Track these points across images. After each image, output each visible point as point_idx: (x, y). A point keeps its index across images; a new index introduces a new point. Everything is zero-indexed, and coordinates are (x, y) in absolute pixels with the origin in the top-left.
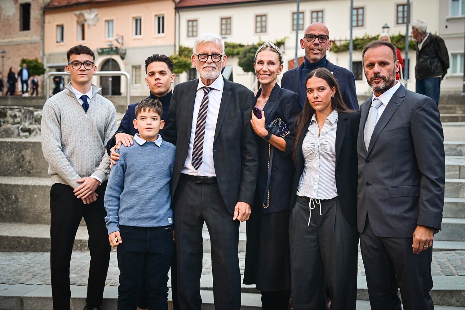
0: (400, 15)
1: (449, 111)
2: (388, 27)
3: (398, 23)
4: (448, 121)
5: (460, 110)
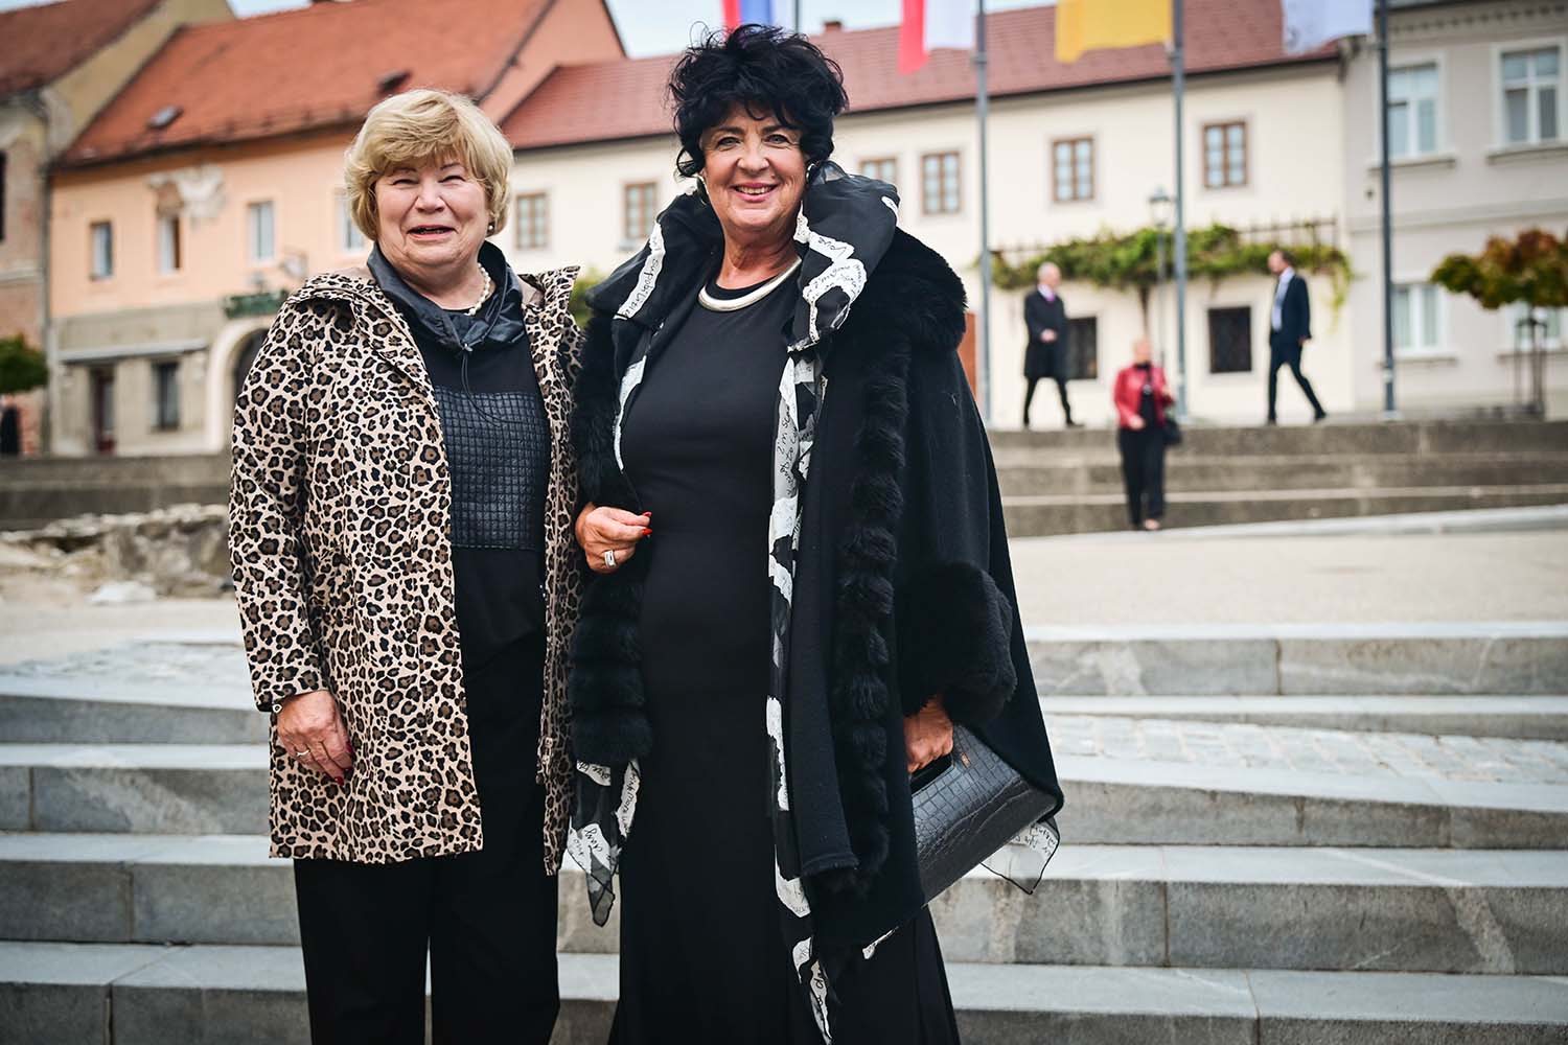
0: (1216, 158)
1: (1326, 477)
3: (1208, 188)
4: (1320, 517)
5: (1366, 473)
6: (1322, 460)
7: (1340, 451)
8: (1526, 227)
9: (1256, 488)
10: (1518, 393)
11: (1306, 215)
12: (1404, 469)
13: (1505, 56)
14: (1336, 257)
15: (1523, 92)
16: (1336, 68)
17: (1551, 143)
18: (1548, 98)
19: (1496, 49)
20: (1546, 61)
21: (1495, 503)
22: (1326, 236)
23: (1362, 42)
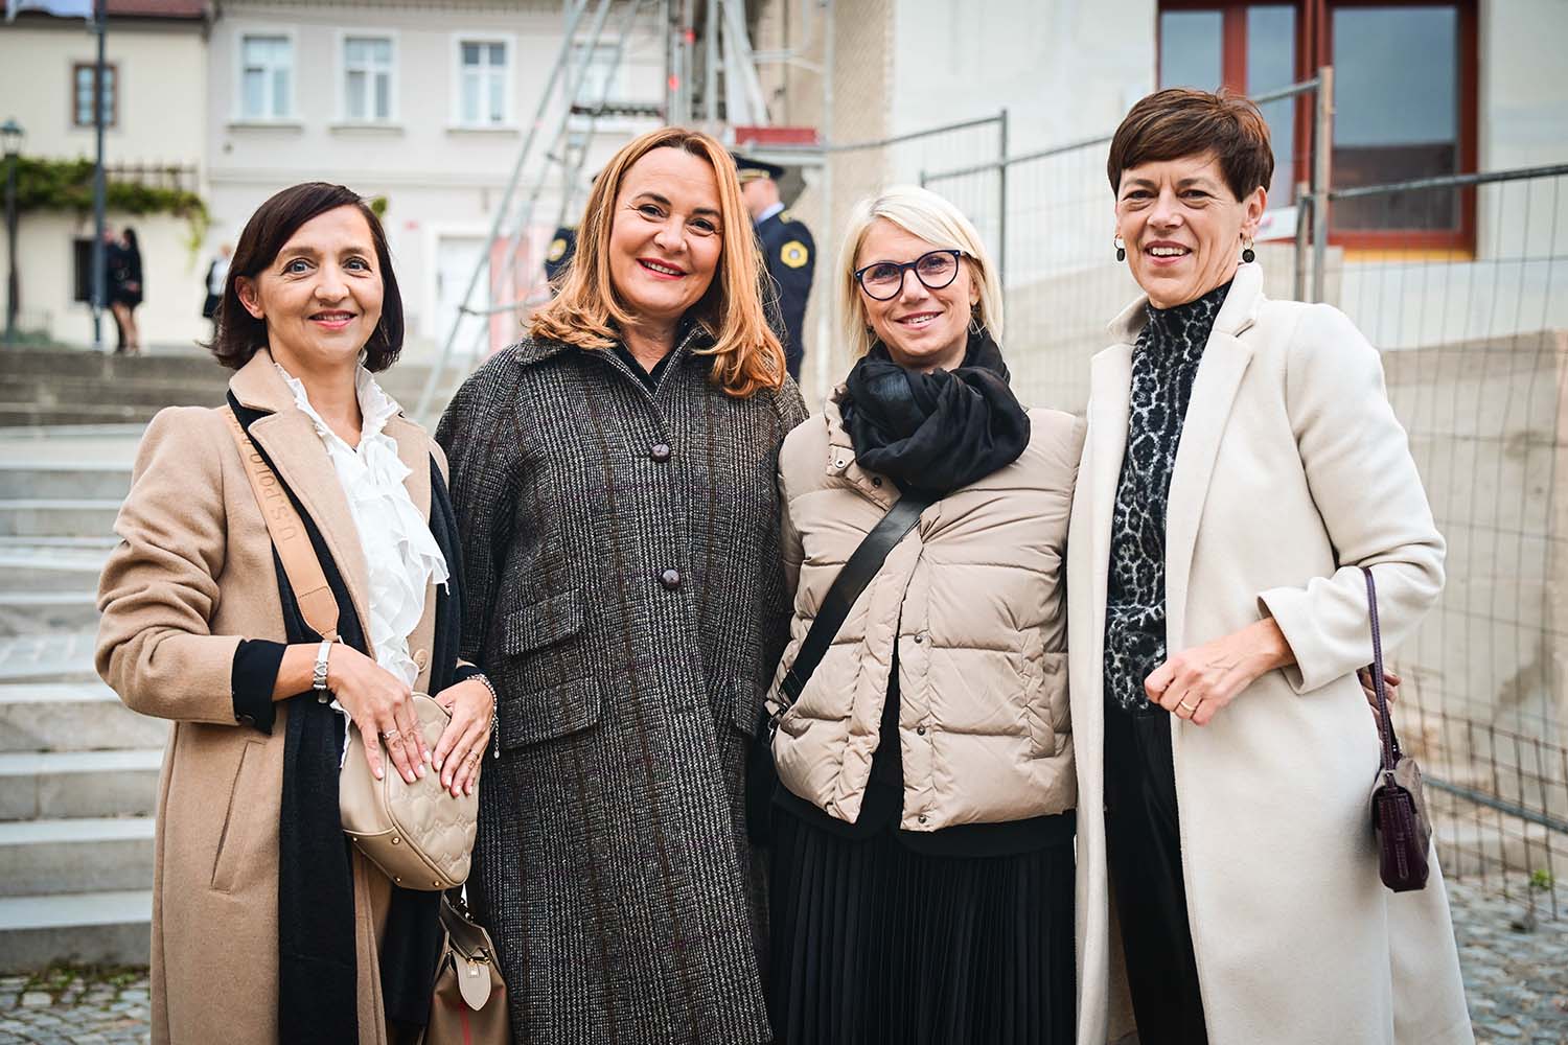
0: (87, 97)
2: (17, 131)
3: (77, 122)
11: (168, 161)
13: (349, 40)
14: (194, 203)
15: (362, 74)
16: (200, 28)
17: (382, 122)
18: (382, 81)
19: (340, 33)
20: (381, 47)
22: (186, 182)
23: (226, 8)
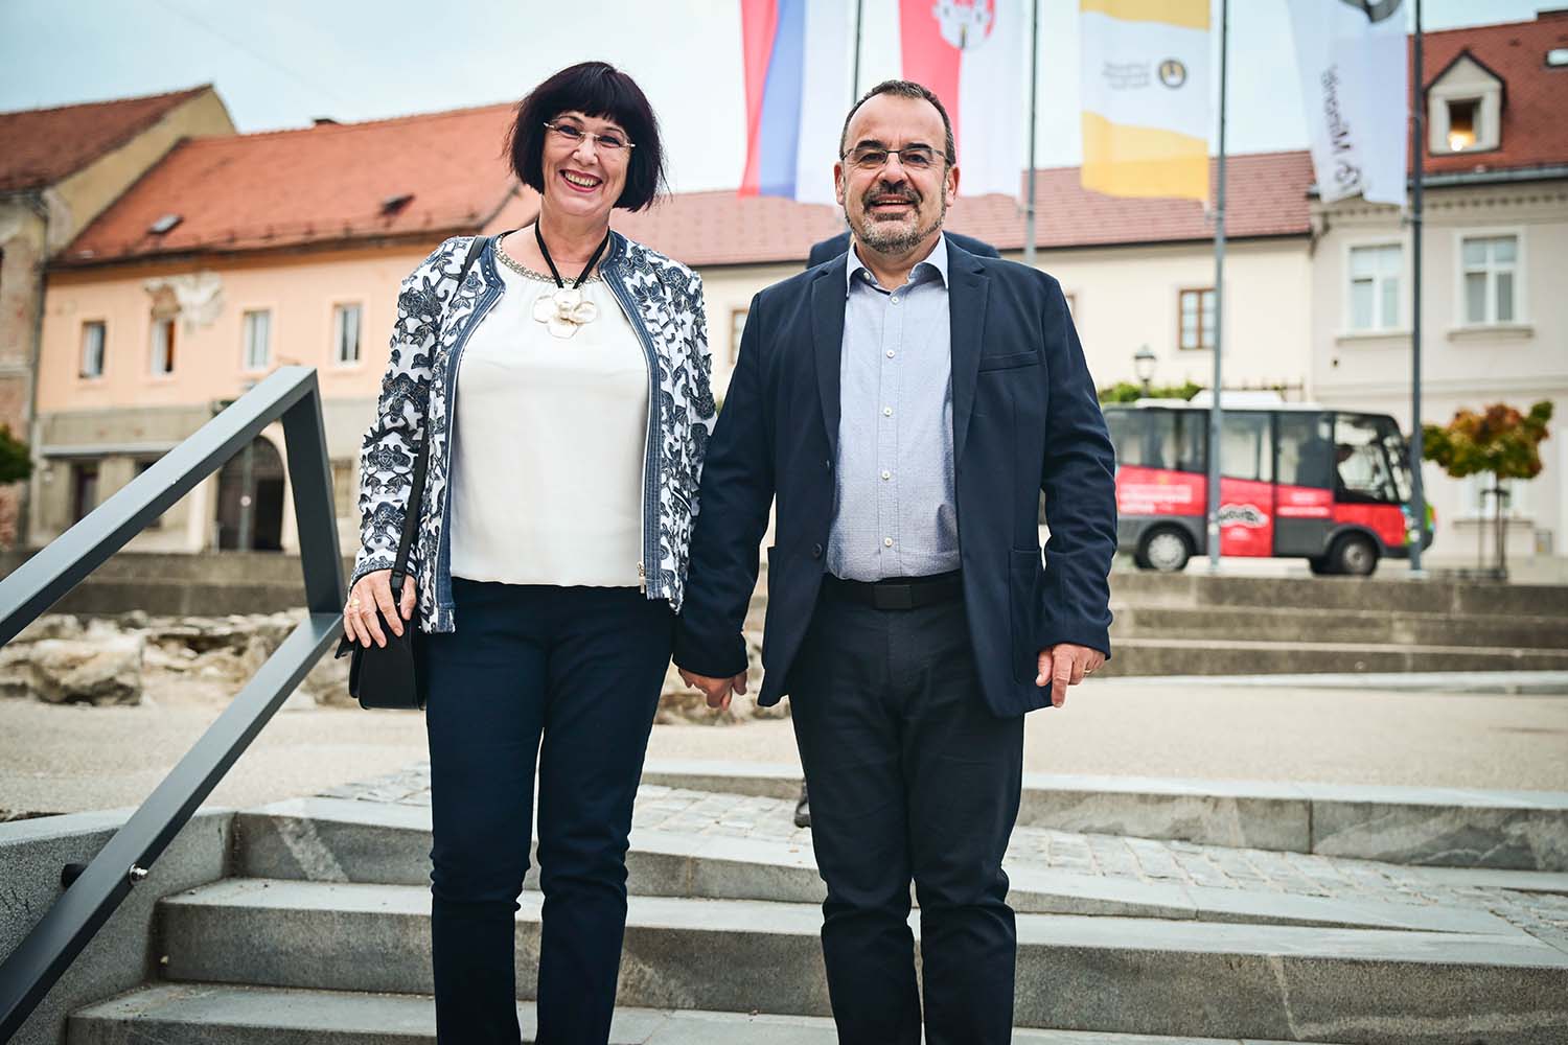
0: (1190, 321)
1: (1367, 631)
2: (1152, 357)
3: (1182, 348)
4: (1367, 671)
5: (1406, 630)
6: (1364, 614)
7: (1376, 607)
8: (1492, 402)
9: (1298, 640)
10: (1481, 558)
11: (1276, 379)
12: (1443, 627)
13: (1467, 241)
15: (1482, 275)
16: (1306, 243)
17: (1506, 324)
18: (1505, 282)
19: (1458, 234)
20: (1504, 247)
21: (1535, 665)
23: (1333, 220)
